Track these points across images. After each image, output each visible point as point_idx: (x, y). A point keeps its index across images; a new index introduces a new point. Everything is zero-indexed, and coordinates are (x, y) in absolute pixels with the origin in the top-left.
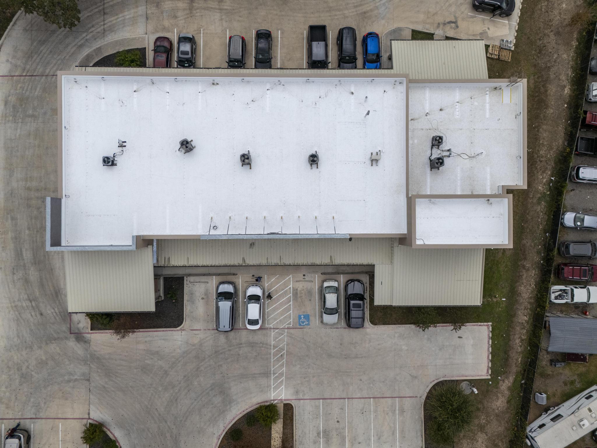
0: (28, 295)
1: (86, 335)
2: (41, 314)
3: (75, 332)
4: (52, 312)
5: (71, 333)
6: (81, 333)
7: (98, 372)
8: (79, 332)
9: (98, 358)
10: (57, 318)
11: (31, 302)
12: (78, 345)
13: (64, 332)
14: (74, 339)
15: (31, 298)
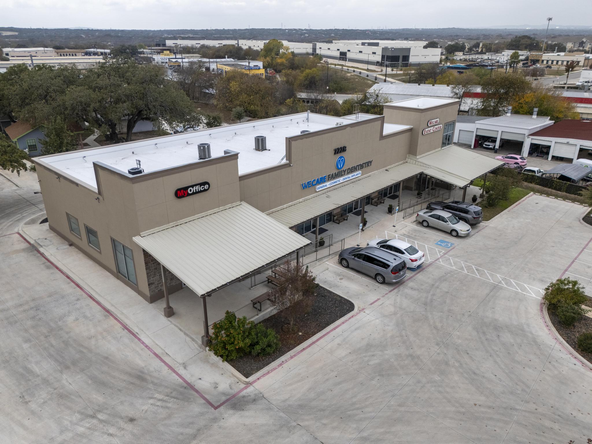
0: (79, 412)
1: (245, 391)
2: (132, 420)
3: (221, 402)
4: (152, 404)
5: (216, 408)
6: (234, 396)
7: (325, 424)
8: (228, 397)
9: (301, 406)
10: (169, 405)
11: (93, 417)
12: (246, 413)
13: (202, 414)
14: (231, 412)
15: (90, 412)
